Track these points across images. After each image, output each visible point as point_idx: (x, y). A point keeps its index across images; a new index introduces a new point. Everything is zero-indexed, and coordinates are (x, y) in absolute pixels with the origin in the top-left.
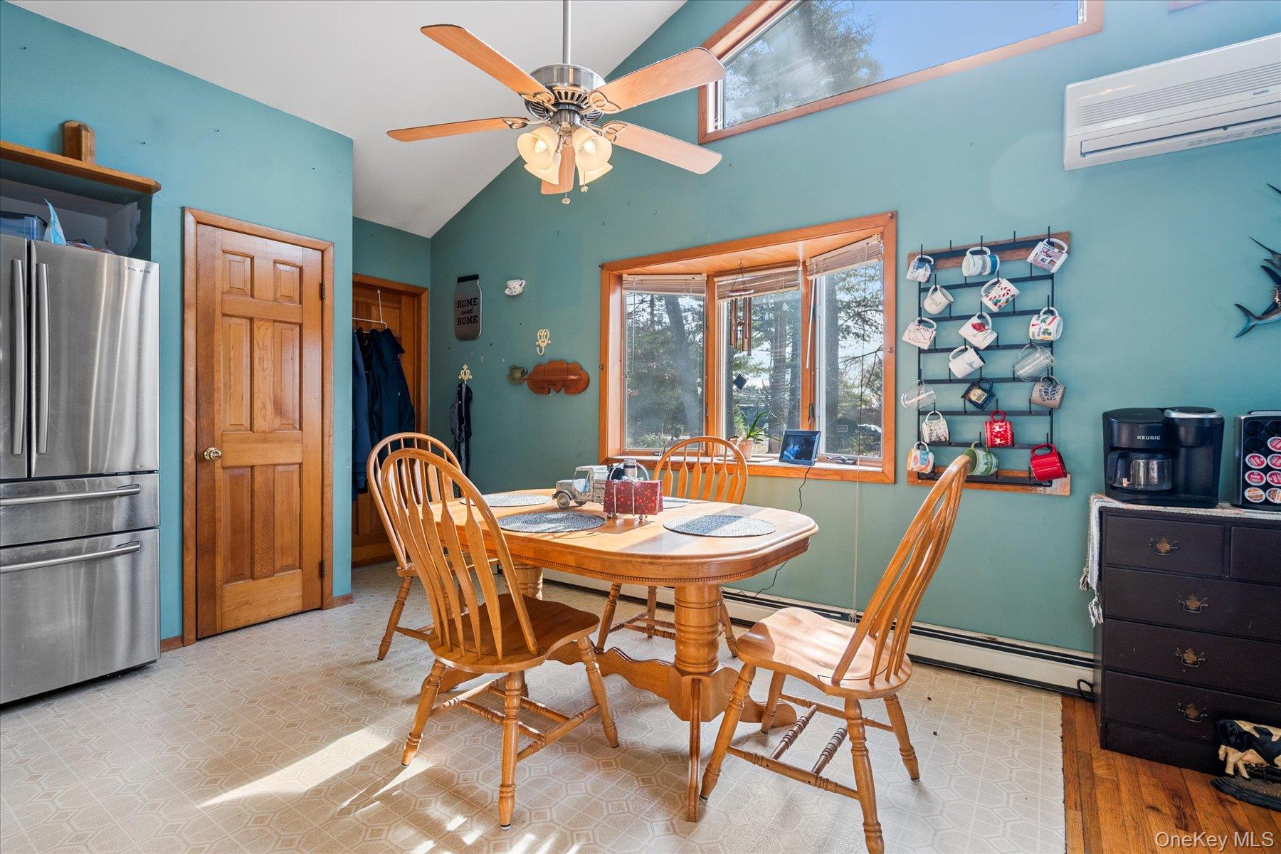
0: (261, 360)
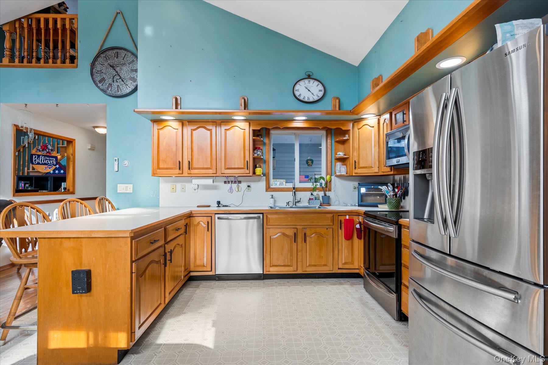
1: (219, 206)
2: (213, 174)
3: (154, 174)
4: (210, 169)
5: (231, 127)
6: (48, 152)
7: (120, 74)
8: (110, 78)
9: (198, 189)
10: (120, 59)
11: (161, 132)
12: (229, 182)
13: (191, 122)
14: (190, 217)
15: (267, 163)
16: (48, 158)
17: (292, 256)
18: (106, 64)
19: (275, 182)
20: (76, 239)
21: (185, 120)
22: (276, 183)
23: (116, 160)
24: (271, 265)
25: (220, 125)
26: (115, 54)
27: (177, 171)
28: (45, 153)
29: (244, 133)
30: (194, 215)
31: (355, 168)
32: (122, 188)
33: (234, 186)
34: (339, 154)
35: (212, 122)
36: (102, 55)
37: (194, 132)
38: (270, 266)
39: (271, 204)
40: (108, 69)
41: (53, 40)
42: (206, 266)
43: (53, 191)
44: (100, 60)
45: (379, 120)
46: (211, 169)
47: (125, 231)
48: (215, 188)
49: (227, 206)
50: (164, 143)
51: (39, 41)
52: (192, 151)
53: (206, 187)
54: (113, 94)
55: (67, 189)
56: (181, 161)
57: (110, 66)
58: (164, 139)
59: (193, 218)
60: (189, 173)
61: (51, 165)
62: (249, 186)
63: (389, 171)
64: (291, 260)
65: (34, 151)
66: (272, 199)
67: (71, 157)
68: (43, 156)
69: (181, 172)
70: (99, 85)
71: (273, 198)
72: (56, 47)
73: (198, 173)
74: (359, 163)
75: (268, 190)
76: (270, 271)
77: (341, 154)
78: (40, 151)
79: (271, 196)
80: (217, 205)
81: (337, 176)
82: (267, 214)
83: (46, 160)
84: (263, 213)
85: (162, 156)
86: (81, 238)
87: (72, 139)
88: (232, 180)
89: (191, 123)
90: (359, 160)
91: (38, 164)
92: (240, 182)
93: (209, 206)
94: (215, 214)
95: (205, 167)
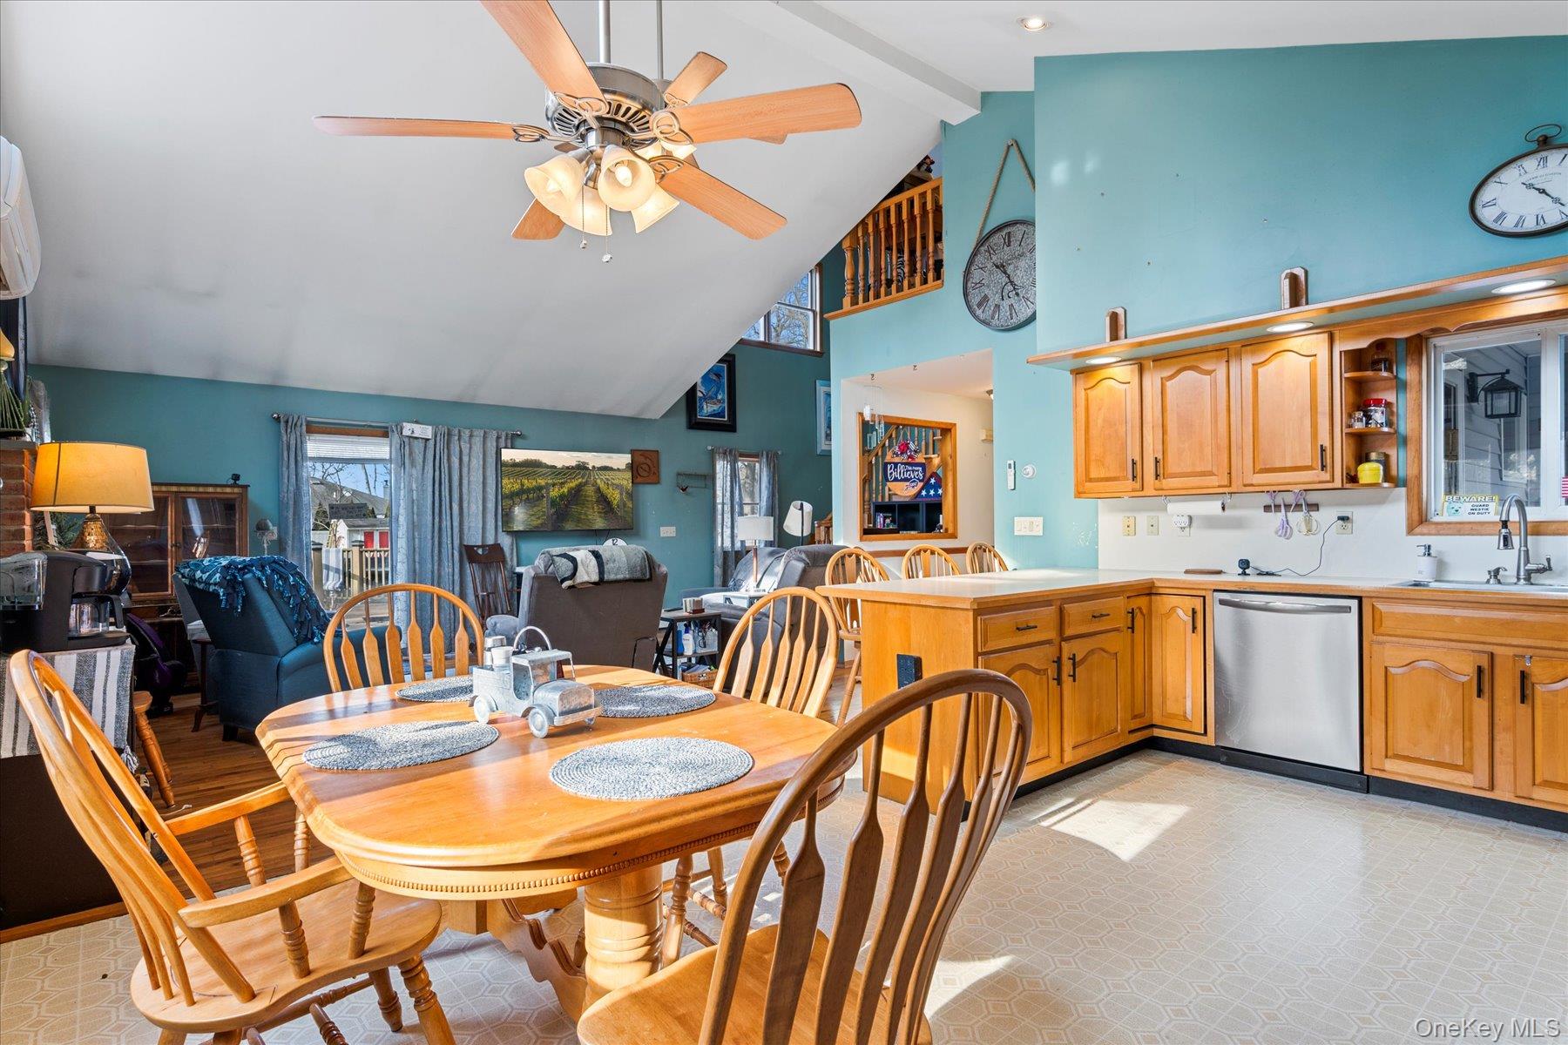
1: (1244, 574)
2: (1219, 486)
3: (1079, 494)
4: (1211, 474)
5: (1272, 354)
6: (910, 457)
7: (1015, 280)
8: (997, 292)
9: (1190, 525)
10: (1015, 244)
11: (1092, 393)
12: (1277, 507)
13: (1159, 359)
14: (1150, 594)
15: (1411, 446)
16: (910, 468)
17: (1471, 740)
18: (989, 265)
19: (1453, 505)
20: (903, 607)
21: (1147, 358)
22: (1456, 506)
23: (1010, 465)
24: (1390, 753)
25: (1239, 355)
26: (1004, 239)
27: (1129, 484)
28: (904, 458)
29: (1313, 366)
30: (1161, 591)
32: (1024, 526)
33: (1297, 518)
35: (1217, 350)
36: (982, 249)
37: (1168, 384)
38: (1386, 757)
39: (1420, 572)
40: (993, 274)
41: (909, 240)
42: (1190, 719)
43: (927, 532)
44: (979, 259)
46: (1214, 475)
47: (964, 600)
48: (1238, 524)
49: (1273, 574)
50: (1100, 422)
51: (889, 248)
52: (1164, 433)
53: (1211, 523)
54: (1002, 326)
55: (944, 528)
56: (1137, 458)
57: (997, 267)
58: (1100, 409)
59: (1158, 597)
60: (1157, 487)
61: (914, 481)
62: (1342, 519)
64: (1468, 753)
65: (888, 458)
66: (1426, 558)
67: (950, 461)
68: (902, 464)
69: (1138, 485)
70: (979, 312)
71: (1429, 555)
72: (912, 252)
73: (1180, 486)
75: (1418, 530)
76: (1384, 770)
78: (897, 455)
79: (1422, 550)
80: (1240, 571)
82: (1374, 600)
83: (907, 471)
84: (1360, 599)
85: (1096, 450)
86: (909, 605)
87: (951, 424)
88: (1287, 502)
89: (1162, 361)
91: (896, 480)
92: (1314, 507)
93: (1219, 572)
94: (1215, 591)
95: (1198, 469)
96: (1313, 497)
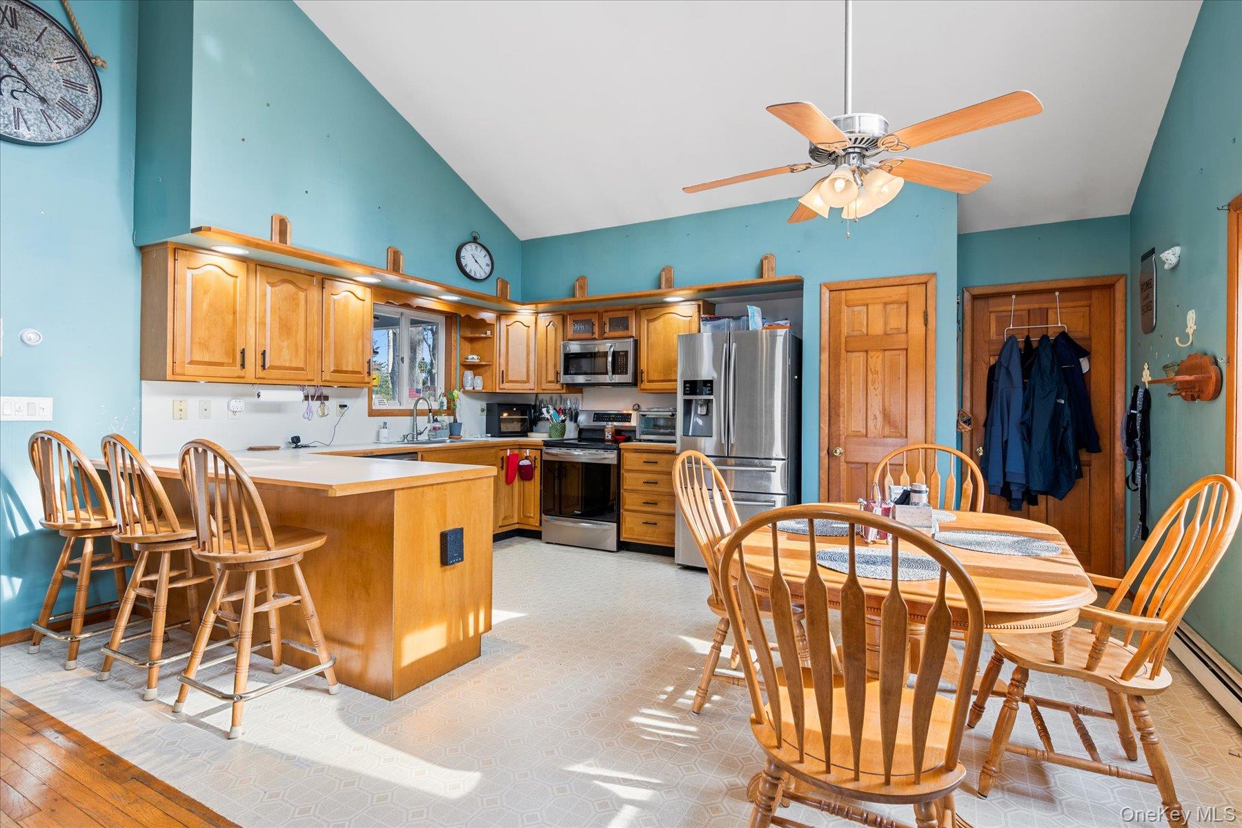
0: (873, 382)
2: (307, 380)
4: (302, 369)
10: (27, 35)
12: (307, 398)
13: (263, 266)
22: (381, 400)
25: (322, 285)
26: (4, 13)
27: (236, 372)
29: (363, 306)
31: (503, 382)
32: (16, 408)
33: (317, 405)
34: (473, 358)
35: (309, 276)
45: (536, 318)
48: (278, 409)
50: (206, 305)
53: (257, 408)
56: (245, 348)
58: (205, 293)
60: (259, 376)
62: (342, 406)
63: (559, 390)
69: (243, 372)
73: (279, 377)
74: (507, 375)
75: (372, 414)
77: (474, 358)
81: (465, 392)
85: (200, 333)
86: (445, 483)
88: (313, 394)
89: (265, 268)
90: (507, 370)
93: (278, 449)
95: (294, 365)
96: (326, 391)
